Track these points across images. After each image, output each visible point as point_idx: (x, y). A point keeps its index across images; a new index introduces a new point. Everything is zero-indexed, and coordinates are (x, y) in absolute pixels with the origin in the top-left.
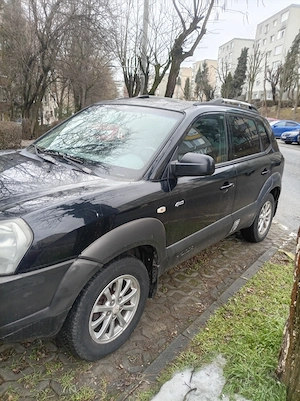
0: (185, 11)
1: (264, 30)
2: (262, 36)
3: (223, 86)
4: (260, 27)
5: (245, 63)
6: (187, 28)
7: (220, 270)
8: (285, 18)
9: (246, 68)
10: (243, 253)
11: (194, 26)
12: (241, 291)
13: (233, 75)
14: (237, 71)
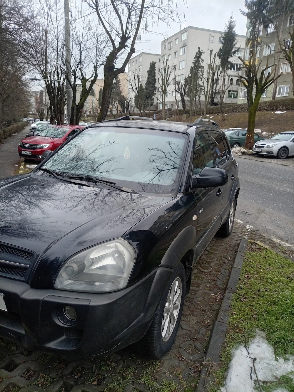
0: (114, 31)
1: (168, 47)
2: (167, 52)
3: (136, 97)
4: (164, 43)
5: (154, 76)
6: (117, 47)
7: (212, 264)
8: (185, 36)
9: (155, 80)
10: (222, 247)
11: (122, 45)
12: (241, 278)
13: (144, 86)
14: (148, 83)
